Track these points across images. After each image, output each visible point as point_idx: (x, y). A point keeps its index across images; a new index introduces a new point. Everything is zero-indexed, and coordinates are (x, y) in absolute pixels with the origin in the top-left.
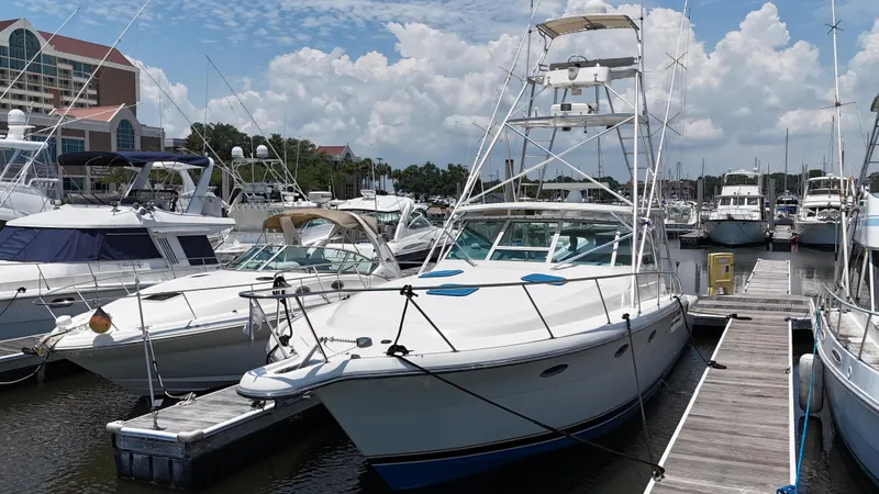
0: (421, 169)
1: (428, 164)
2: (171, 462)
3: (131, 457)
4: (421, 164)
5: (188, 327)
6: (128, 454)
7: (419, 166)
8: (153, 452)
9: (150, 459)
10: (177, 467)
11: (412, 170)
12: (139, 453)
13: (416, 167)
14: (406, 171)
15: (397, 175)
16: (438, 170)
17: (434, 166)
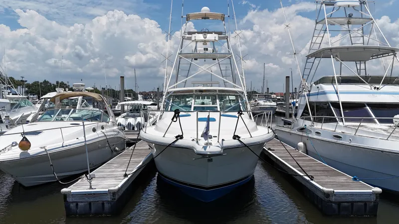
0: (41, 83)
1: (45, 81)
2: (103, 204)
3: (77, 205)
4: (41, 81)
5: (63, 147)
6: (75, 204)
7: (40, 82)
8: (91, 200)
9: (90, 204)
10: (107, 206)
11: (36, 84)
12: (82, 202)
13: (38, 82)
14: (32, 84)
15: (28, 86)
16: (50, 84)
17: (48, 82)
